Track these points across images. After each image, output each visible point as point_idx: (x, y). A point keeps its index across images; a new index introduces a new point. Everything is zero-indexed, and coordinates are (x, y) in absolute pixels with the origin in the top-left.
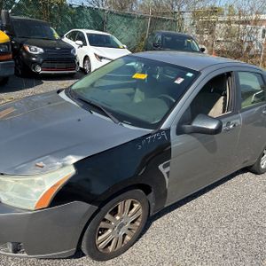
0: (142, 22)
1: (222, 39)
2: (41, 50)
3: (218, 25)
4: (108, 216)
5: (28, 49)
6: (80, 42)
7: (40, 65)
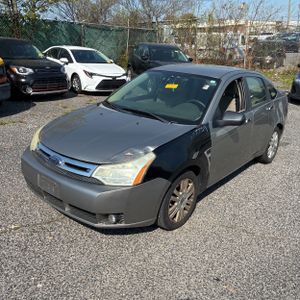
0: (121, 35)
1: (204, 47)
2: (30, 71)
3: (199, 34)
4: (175, 192)
5: (16, 70)
6: (66, 60)
7: (31, 86)
